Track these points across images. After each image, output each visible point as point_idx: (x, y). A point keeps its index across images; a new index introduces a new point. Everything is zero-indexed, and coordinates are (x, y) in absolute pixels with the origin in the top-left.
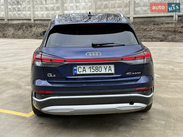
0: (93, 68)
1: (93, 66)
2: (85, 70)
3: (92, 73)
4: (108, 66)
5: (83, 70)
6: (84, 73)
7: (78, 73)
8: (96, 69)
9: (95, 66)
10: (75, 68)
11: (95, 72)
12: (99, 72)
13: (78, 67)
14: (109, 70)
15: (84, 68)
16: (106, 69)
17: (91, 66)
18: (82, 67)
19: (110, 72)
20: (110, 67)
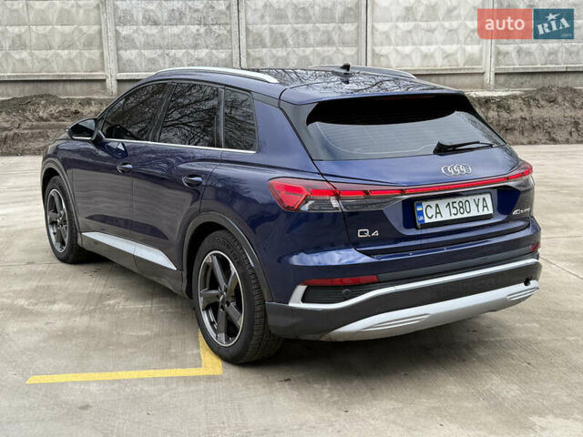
0: (455, 205)
1: (454, 200)
2: (440, 213)
3: (454, 217)
4: (481, 197)
5: (437, 213)
6: (439, 219)
7: (427, 221)
8: (460, 207)
9: (457, 200)
10: (419, 209)
11: (459, 216)
12: (466, 215)
13: (425, 204)
14: (484, 207)
15: (437, 206)
16: (477, 206)
17: (450, 200)
18: (433, 203)
19: (486, 212)
20: (484, 199)
